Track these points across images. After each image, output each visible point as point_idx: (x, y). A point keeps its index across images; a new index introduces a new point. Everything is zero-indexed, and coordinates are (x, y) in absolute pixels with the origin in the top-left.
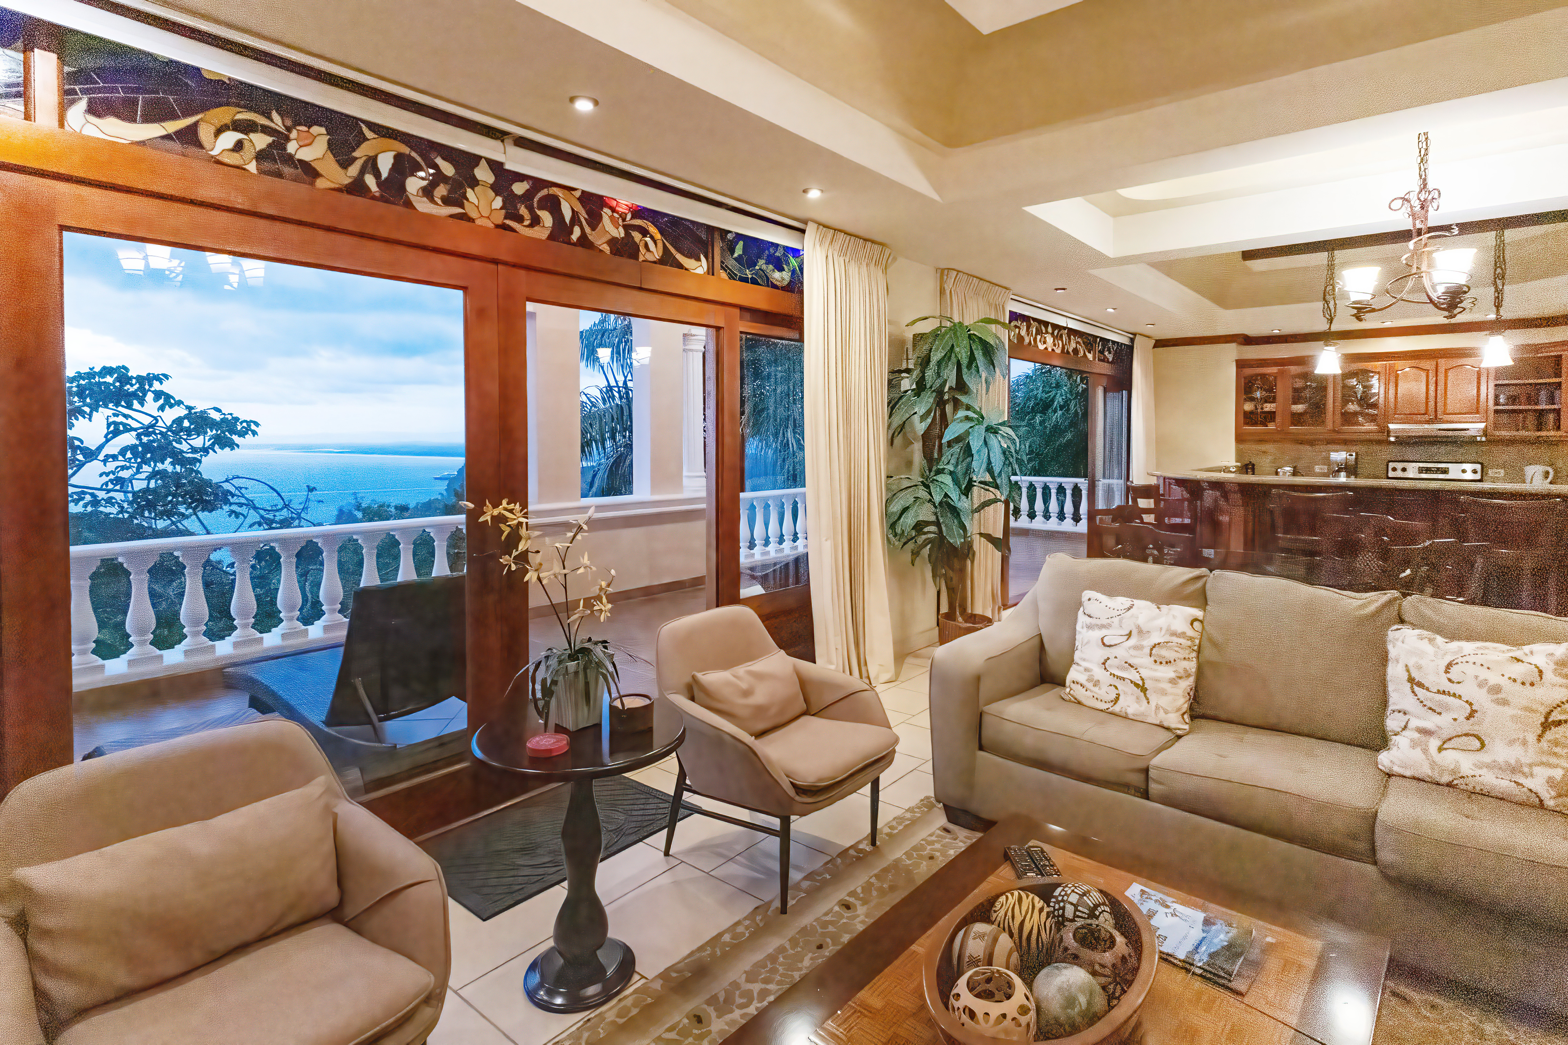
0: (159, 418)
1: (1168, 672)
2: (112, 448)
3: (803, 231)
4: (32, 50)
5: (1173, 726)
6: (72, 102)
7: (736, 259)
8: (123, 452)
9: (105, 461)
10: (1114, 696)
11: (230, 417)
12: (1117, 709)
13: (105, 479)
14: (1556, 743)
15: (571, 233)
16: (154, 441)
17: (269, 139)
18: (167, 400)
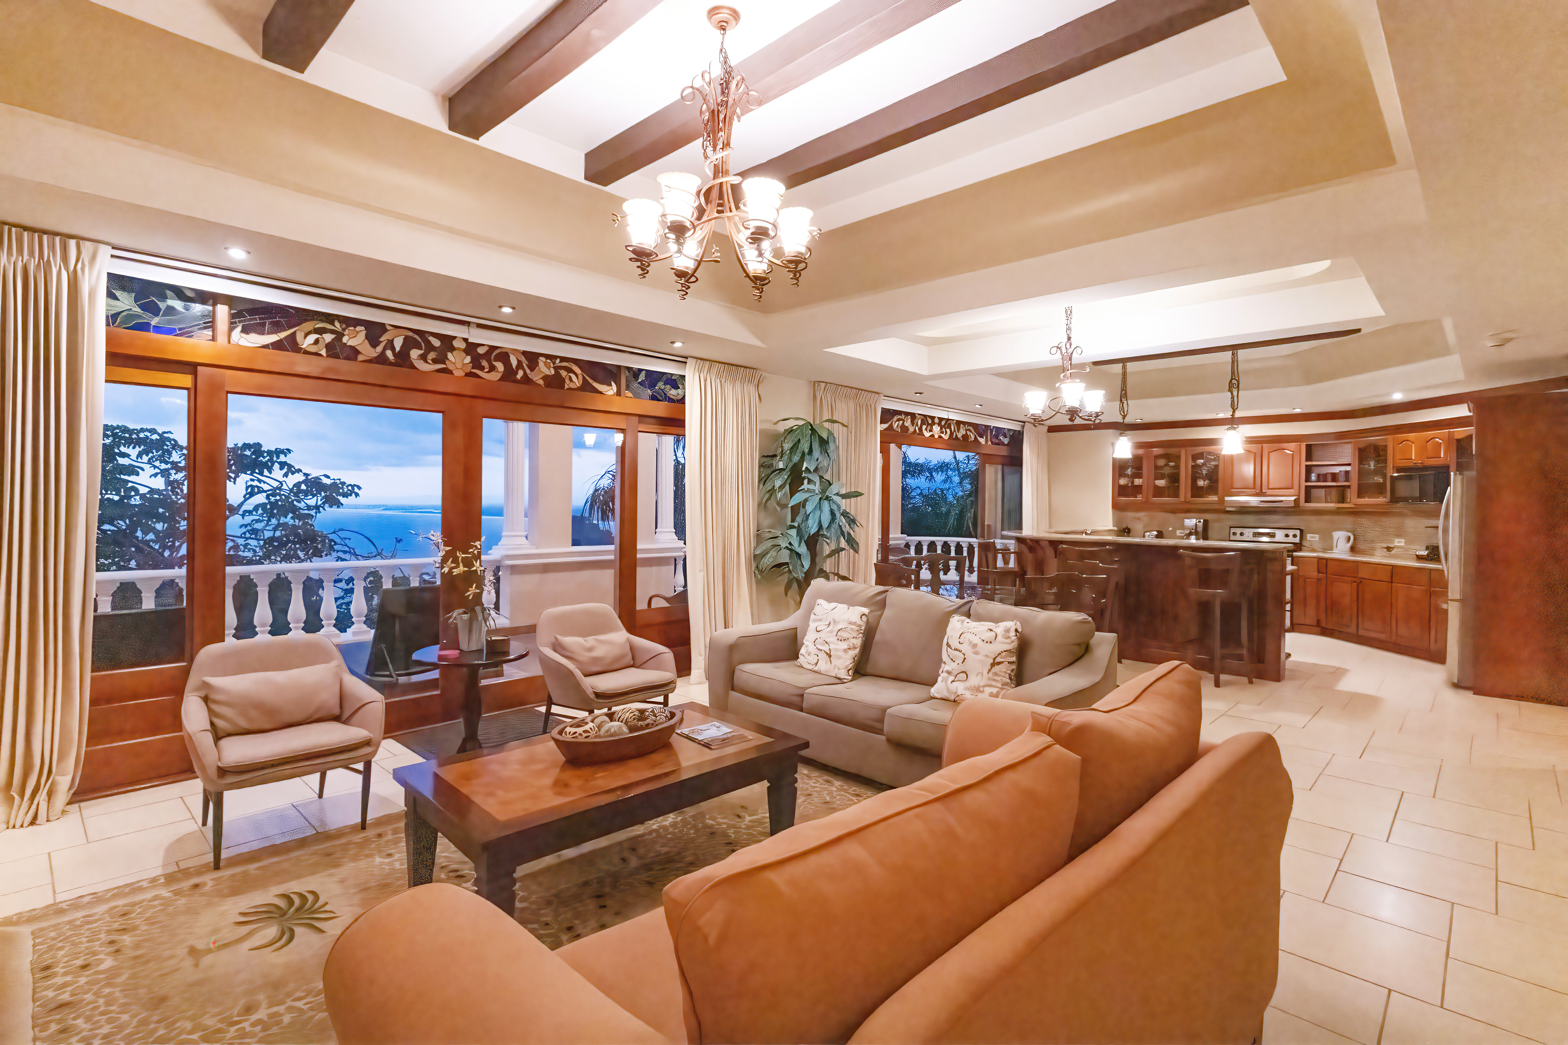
0: (284, 483)
1: (844, 645)
2: (249, 505)
3: (686, 363)
4: (217, 305)
5: (842, 677)
6: (235, 328)
7: (639, 383)
8: (256, 508)
9: (243, 516)
10: (816, 661)
11: (338, 482)
12: (816, 669)
13: (244, 530)
14: (996, 674)
15: (517, 374)
16: (279, 500)
17: (333, 336)
18: (291, 470)
